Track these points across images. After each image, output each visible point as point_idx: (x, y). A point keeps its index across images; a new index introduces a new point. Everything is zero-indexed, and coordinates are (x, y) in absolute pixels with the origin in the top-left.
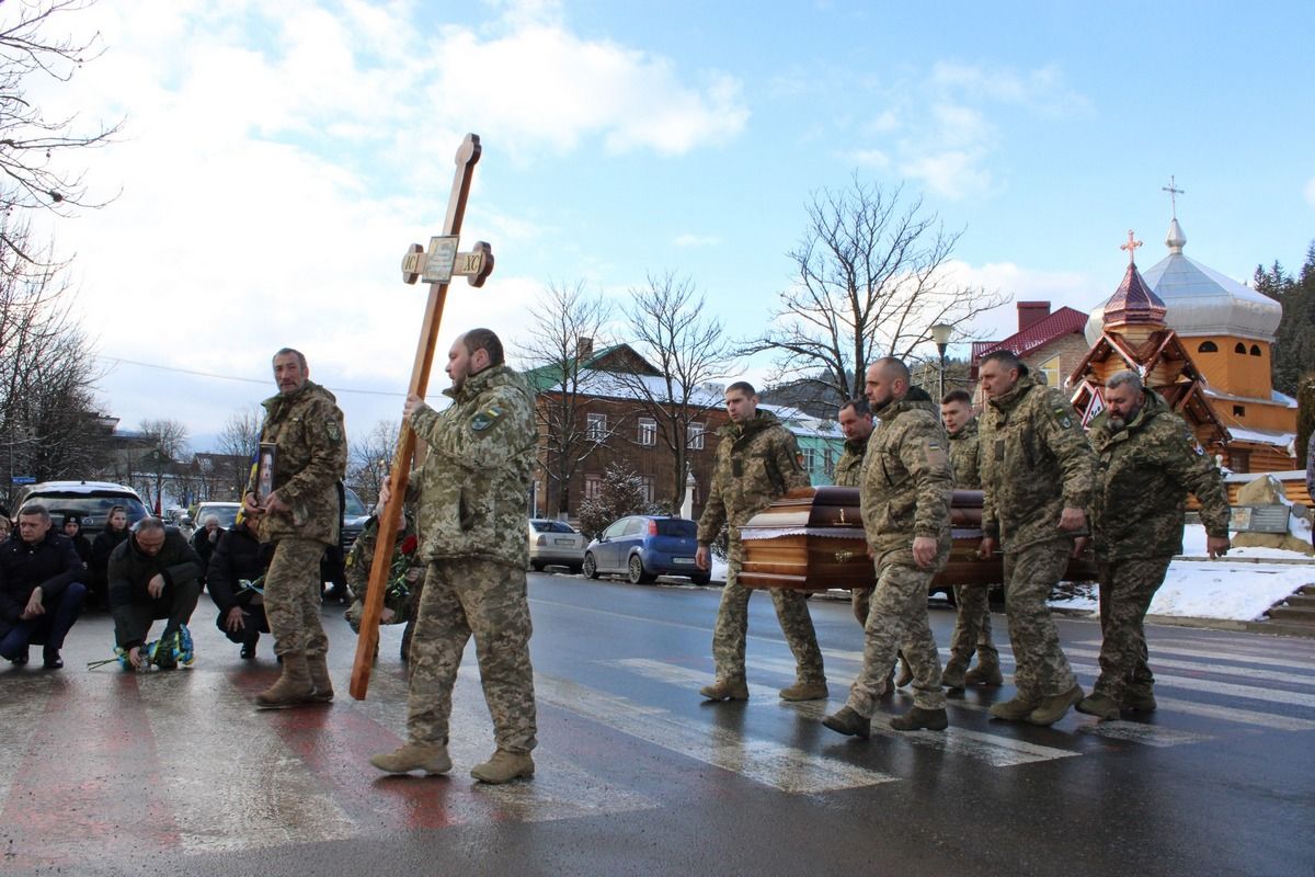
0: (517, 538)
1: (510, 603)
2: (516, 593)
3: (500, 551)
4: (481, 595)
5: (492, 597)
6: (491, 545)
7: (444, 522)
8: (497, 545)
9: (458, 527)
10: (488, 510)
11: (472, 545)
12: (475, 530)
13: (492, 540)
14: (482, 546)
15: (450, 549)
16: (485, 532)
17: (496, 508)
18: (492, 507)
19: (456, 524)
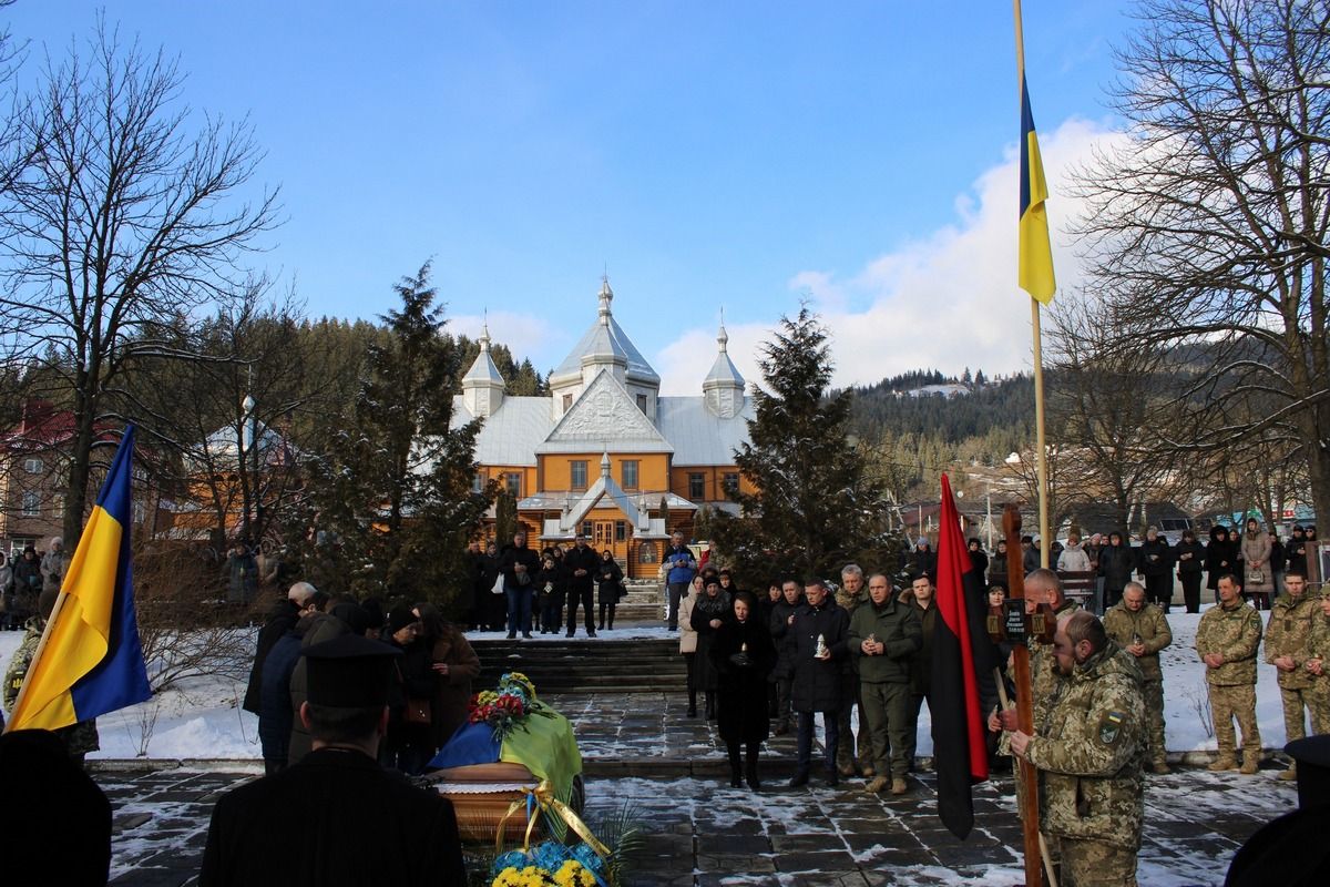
0: (1132, 824)
1: (1115, 878)
2: (1122, 869)
3: (1115, 836)
4: (1087, 866)
5: (1096, 870)
6: (1107, 830)
7: (1061, 805)
8: (1113, 831)
9: (1075, 812)
10: (1105, 798)
11: (1088, 830)
12: (1090, 817)
13: (1107, 826)
14: (1099, 832)
15: (1068, 830)
16: (1101, 819)
17: (1112, 795)
18: (1108, 794)
19: (1072, 810)
